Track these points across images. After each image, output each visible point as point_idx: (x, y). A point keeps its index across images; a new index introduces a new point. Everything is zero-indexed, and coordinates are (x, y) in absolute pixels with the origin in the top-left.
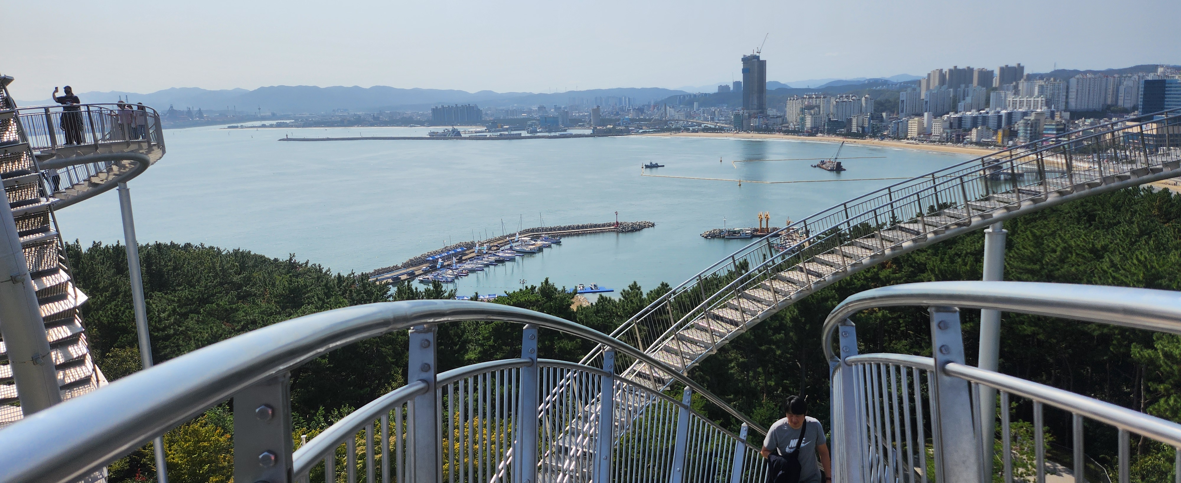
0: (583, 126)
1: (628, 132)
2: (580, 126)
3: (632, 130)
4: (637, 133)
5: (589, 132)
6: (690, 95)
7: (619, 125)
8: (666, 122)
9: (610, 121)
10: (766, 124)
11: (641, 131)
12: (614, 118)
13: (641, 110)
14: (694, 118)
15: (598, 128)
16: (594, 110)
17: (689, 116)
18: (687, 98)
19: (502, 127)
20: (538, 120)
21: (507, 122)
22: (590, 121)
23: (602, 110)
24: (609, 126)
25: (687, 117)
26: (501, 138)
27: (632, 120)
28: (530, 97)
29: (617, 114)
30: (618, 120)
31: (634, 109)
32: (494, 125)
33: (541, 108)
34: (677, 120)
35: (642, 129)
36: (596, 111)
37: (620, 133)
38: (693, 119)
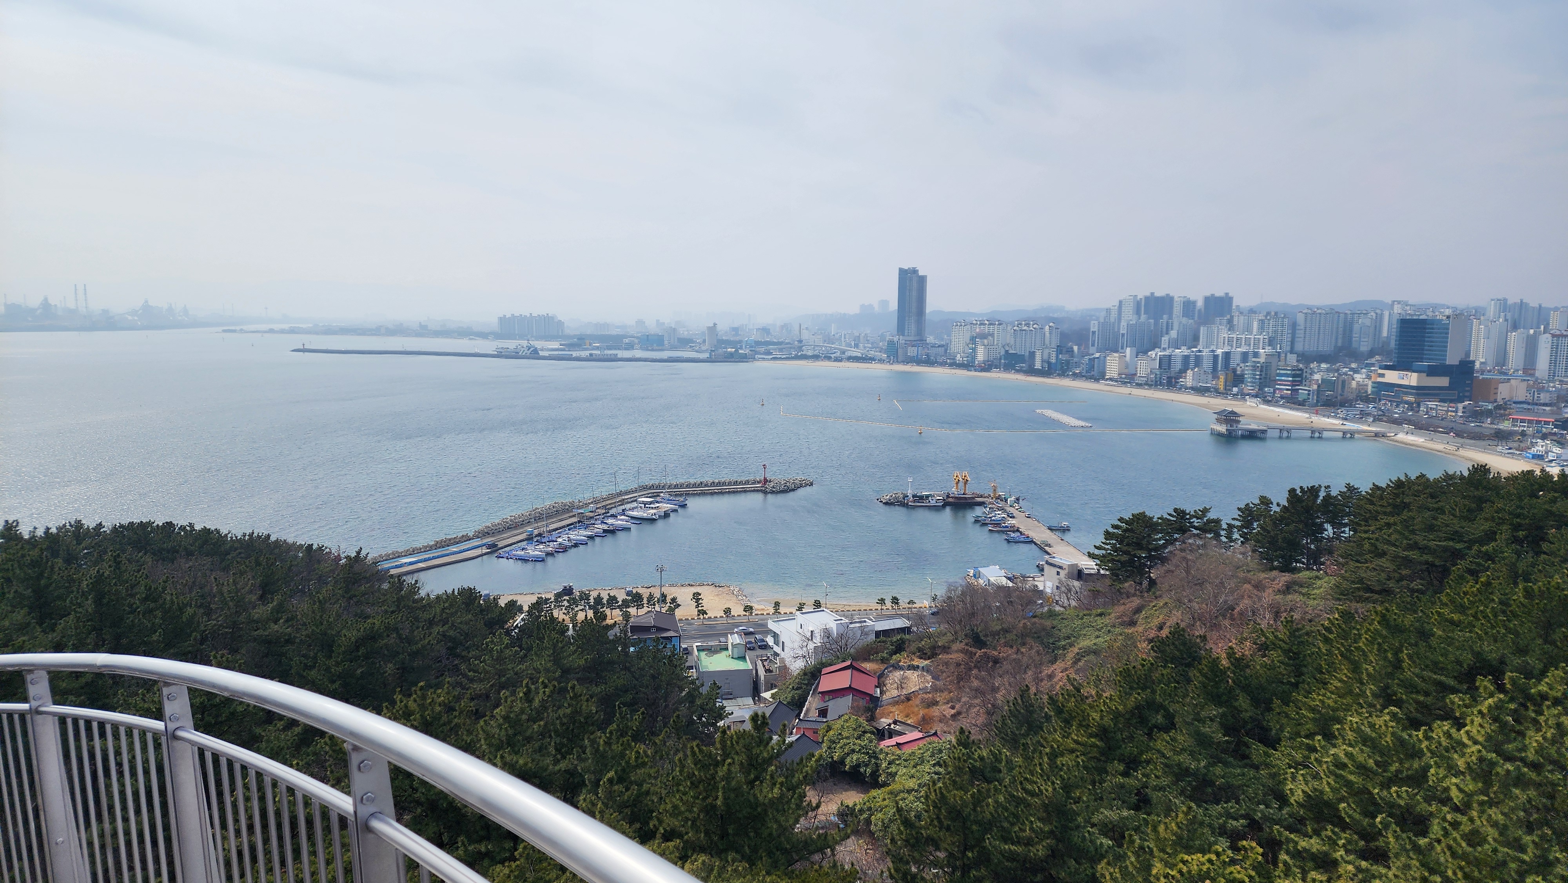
0: (695, 347)
1: (754, 359)
2: (691, 347)
4: (768, 360)
5: (705, 356)
7: (741, 348)
8: (801, 349)
9: (729, 343)
10: (927, 355)
11: (769, 357)
12: (733, 340)
13: (766, 332)
14: (834, 343)
15: (716, 352)
16: (708, 328)
19: (590, 344)
20: (637, 338)
21: (597, 339)
22: (704, 341)
24: (729, 350)
26: (590, 359)
27: (758, 343)
30: (741, 342)
32: (581, 341)
33: (639, 324)
34: (813, 345)
35: (771, 354)
36: (711, 330)
37: (746, 359)
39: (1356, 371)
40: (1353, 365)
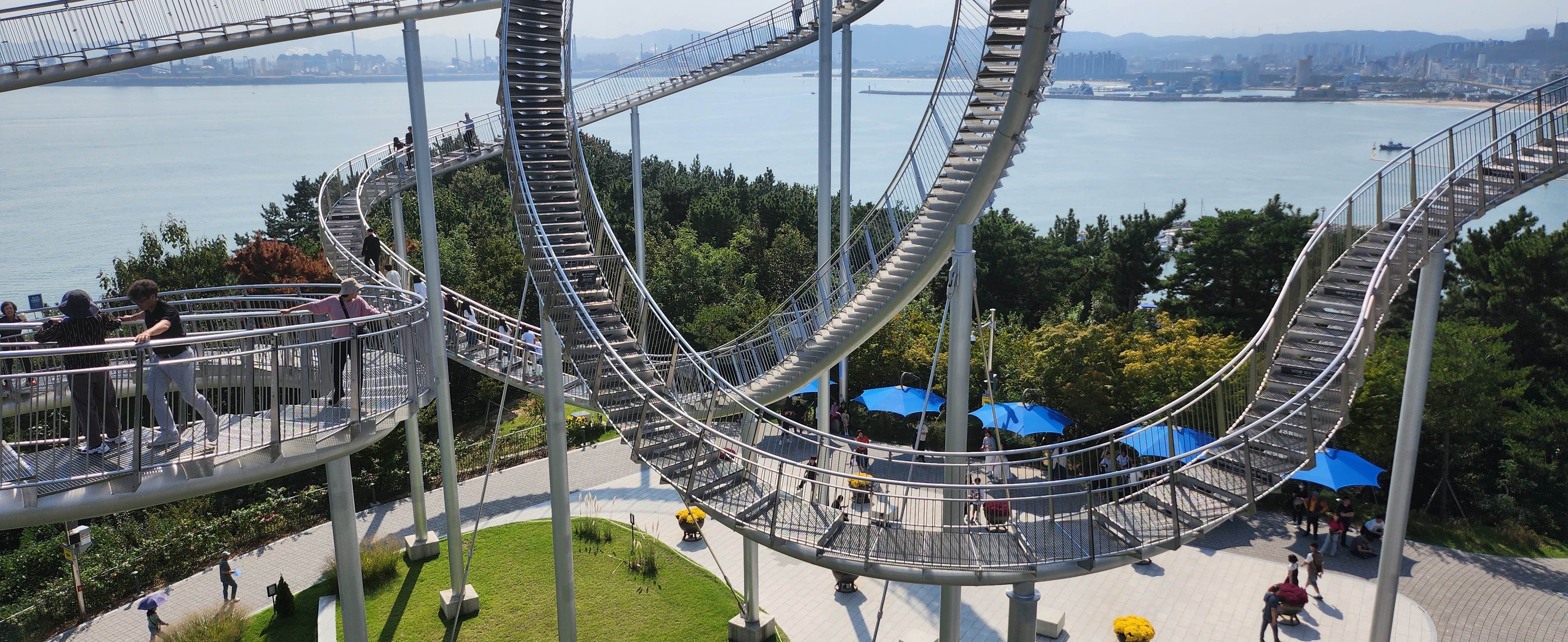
0: (1281, 85)
1: (1355, 96)
2: (1275, 85)
3: (1362, 94)
4: (1371, 98)
5: (1291, 94)
6: (1473, 43)
7: (1341, 85)
8: (1423, 84)
9: (1326, 80)
11: (1377, 95)
12: (1333, 75)
13: (1381, 64)
14: (1475, 78)
15: (1305, 89)
16: (1303, 62)
17: (1466, 75)
18: (1466, 48)
19: (1153, 83)
20: (1210, 75)
21: (1160, 77)
22: (1294, 78)
23: (1315, 64)
24: (1323, 86)
25: (1463, 76)
26: (1151, 98)
27: (1365, 79)
28: (1202, 43)
29: (1340, 69)
30: (1342, 77)
31: (1369, 63)
32: (1141, 81)
33: (1216, 59)
34: (1444, 81)
35: (1379, 92)
36: (1306, 63)
37: (1342, 97)
38: (1473, 80)
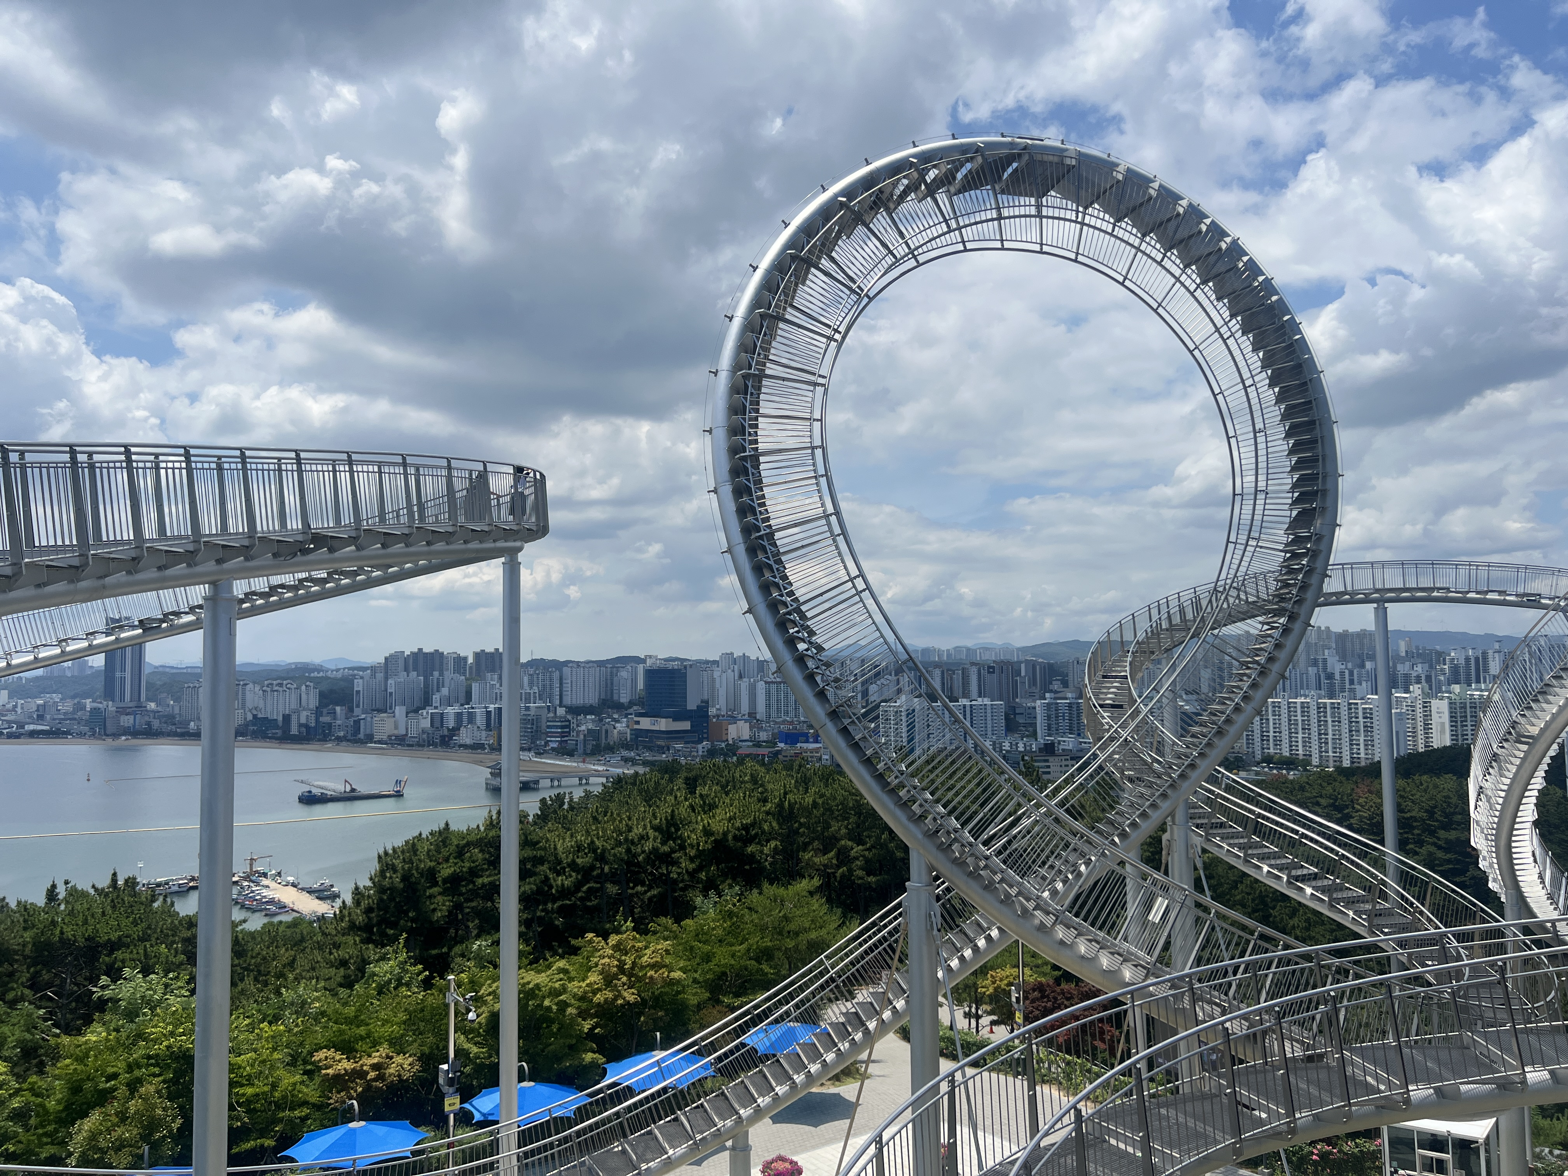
10: (148, 725)
39: (617, 721)
40: (616, 716)
